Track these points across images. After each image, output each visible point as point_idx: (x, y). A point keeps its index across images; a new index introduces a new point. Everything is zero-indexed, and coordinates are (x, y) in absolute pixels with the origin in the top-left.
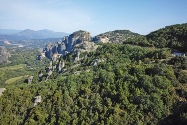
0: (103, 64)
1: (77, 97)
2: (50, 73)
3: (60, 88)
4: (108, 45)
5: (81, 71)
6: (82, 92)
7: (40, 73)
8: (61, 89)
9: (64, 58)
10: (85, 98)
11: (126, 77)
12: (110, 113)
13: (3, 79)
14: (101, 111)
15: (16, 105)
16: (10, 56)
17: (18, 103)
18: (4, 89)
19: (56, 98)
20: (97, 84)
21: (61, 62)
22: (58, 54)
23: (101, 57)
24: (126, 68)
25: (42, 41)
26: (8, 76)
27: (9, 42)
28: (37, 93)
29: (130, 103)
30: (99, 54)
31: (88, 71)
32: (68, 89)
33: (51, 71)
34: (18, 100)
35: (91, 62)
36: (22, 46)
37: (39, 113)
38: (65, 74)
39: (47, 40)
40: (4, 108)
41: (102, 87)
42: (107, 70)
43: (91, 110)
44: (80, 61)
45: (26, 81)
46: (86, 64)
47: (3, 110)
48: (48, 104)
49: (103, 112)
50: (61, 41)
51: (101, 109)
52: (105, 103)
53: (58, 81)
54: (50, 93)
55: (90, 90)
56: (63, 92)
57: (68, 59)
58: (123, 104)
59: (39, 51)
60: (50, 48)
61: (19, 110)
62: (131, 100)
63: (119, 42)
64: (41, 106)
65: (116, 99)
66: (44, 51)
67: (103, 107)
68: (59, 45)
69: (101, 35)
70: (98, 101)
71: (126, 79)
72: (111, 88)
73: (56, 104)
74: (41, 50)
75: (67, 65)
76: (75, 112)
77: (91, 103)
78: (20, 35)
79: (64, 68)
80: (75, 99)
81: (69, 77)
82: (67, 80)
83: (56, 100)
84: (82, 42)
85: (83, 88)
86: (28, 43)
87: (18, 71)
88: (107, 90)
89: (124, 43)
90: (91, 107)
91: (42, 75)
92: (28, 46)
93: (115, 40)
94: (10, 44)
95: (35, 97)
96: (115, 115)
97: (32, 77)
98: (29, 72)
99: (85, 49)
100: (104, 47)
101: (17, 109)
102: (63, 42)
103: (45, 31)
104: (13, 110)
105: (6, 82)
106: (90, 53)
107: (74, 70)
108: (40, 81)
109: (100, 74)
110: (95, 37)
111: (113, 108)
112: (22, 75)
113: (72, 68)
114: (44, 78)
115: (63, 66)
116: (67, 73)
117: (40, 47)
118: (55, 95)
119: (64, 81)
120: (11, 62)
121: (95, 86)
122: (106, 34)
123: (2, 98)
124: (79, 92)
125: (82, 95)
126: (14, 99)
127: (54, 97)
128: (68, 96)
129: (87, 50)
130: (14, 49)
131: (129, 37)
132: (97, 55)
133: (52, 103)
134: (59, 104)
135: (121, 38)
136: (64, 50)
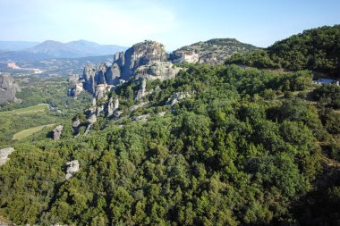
0: (188, 102)
1: (143, 161)
2: (93, 120)
3: (112, 145)
4: (197, 68)
5: (148, 115)
6: (151, 153)
7: (74, 119)
8: (114, 148)
9: (118, 91)
10: (158, 162)
11: (230, 125)
12: (203, 190)
13: (8, 131)
14: (186, 186)
15: (33, 178)
16: (19, 90)
17: (38, 175)
18: (11, 150)
19: (106, 165)
20: (178, 137)
21: (111, 100)
22: (106, 85)
23: (184, 90)
24: (230, 108)
25: (76, 62)
26: (19, 125)
27: (17, 64)
28: (71, 155)
29: (239, 171)
30: (181, 84)
31: (162, 114)
32: (127, 148)
33: (94, 116)
34: (37, 169)
35: (166, 99)
36: (40, 72)
37: (75, 190)
38: (121, 120)
39: (85, 59)
40: (13, 183)
41: (187, 143)
42: (197, 113)
43: (169, 184)
44: (146, 96)
45: (51, 135)
46: (157, 102)
47: (12, 187)
48: (90, 174)
49: (190, 187)
50: (112, 60)
51: (186, 182)
52: (193, 172)
53: (109, 134)
54: (94, 156)
55: (166, 149)
56: (118, 153)
57: (124, 95)
58: (226, 172)
59: (71, 79)
60: (91, 74)
61: (39, 187)
62: (240, 165)
63: (217, 61)
64: (79, 178)
65: (214, 165)
66: (80, 79)
67: (191, 179)
68: (109, 69)
69: (184, 49)
70: (181, 169)
71: (230, 128)
72: (205, 145)
73: (106, 174)
74: (75, 78)
75: (124, 104)
76: (140, 189)
77: (169, 173)
78: (34, 52)
79: (119, 109)
80: (140, 165)
81: (128, 126)
82: (124, 131)
83: (105, 168)
84: (150, 62)
85: (153, 146)
86: (52, 65)
87: (34, 117)
88: (197, 148)
89: (227, 63)
90: (169, 179)
91: (78, 123)
92: (51, 72)
93: (211, 57)
94: (17, 68)
95: (68, 163)
96: (211, 192)
97: (60, 128)
98: (54, 119)
99: (156, 75)
100: (191, 70)
101: (35, 185)
102: (114, 62)
103: (82, 43)
104: (29, 186)
105: (14, 137)
106: (165, 82)
107: (137, 113)
108: (75, 134)
109: (184, 120)
110: (174, 52)
111: (208, 180)
112: (43, 124)
113: (132, 110)
114: (82, 128)
115: (117, 107)
116: (125, 118)
117: (75, 72)
118: (103, 158)
119: (119, 134)
120: (21, 101)
121: (175, 141)
122: (195, 47)
123: (8, 166)
124: (146, 153)
125: (152, 158)
126: (30, 167)
127: (101, 162)
128: (127, 161)
129: (159, 77)
130: (26, 77)
131: (236, 52)
132: (178, 85)
133: (99, 172)
134: (111, 174)
135: (221, 54)
136: (117, 78)
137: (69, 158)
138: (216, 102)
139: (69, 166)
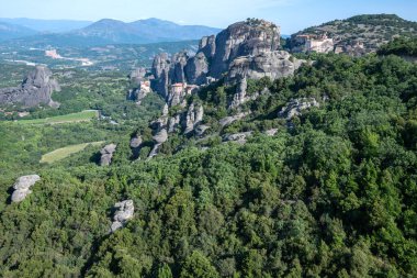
0: (315, 114)
1: (237, 208)
2: (163, 137)
3: (188, 180)
4: (330, 60)
5: (249, 133)
6: (251, 196)
7: (134, 136)
8: (191, 183)
9: (202, 94)
10: (261, 212)
11: (387, 155)
12: (340, 267)
13: (36, 149)
14: (310, 257)
15: (63, 225)
16: (58, 90)
17: (70, 220)
18: (35, 178)
19: (176, 210)
20: (297, 172)
21: (192, 107)
22: (186, 85)
23: (308, 94)
24: (387, 127)
25: (143, 49)
26: (52, 140)
27: (58, 52)
28: (123, 191)
29: (407, 237)
30: (303, 86)
31: (271, 132)
32: (212, 186)
33: (164, 132)
34: (70, 211)
35: (279, 108)
36: (90, 63)
37: (125, 250)
38: (205, 140)
39: (157, 45)
40: (31, 231)
41: (312, 182)
42: (329, 132)
43: (279, 252)
44: (247, 103)
45: (97, 158)
46: (265, 114)
47: (29, 236)
48: (150, 224)
49: (317, 260)
50: (196, 48)
51: (310, 250)
52: (323, 234)
53: (184, 161)
54: (159, 195)
55: (276, 191)
56: (196, 194)
57: (212, 100)
58: (381, 238)
59: (133, 75)
60: (163, 68)
61: (70, 240)
62: (409, 227)
63: (364, 48)
64: (133, 230)
65: (360, 223)
66: (147, 75)
67: (318, 245)
68: (190, 61)
69: (310, 31)
70: (301, 226)
71: (388, 161)
72: (342, 187)
73: (175, 227)
74: (138, 74)
75: (211, 114)
76: (230, 256)
77: (280, 232)
78: (85, 34)
79: (203, 122)
80: (232, 215)
81: (215, 149)
82: (209, 157)
83: (174, 216)
84: (255, 50)
85: (254, 183)
86: (107, 54)
87: (76, 129)
88: (328, 192)
89: (381, 52)
90: (280, 243)
91: (139, 141)
93: (354, 43)
94: (59, 57)
95: (117, 205)
96: (355, 272)
97: (111, 147)
98: (104, 133)
99: (262, 71)
100: (319, 64)
101: (64, 237)
102: (200, 50)
103: (153, 22)
104: (55, 238)
105: (44, 159)
106: (277, 82)
107: (231, 129)
108: (134, 158)
109: (307, 143)
110: (294, 36)
111: (348, 250)
112: (86, 141)
113: (224, 124)
114: (145, 149)
115: (200, 118)
116: (213, 137)
117: (140, 65)
118: (172, 199)
119: (201, 162)
120: (58, 104)
121: (291, 177)
122: (326, 28)
123: (27, 204)
124: (243, 196)
125: (251, 204)
126: (60, 207)
127: (169, 206)
128: (210, 206)
129: (268, 74)
130: (69, 70)
131: (398, 36)
132: (297, 87)
133: (164, 223)
134: (184, 227)
135: (373, 38)
136: (203, 73)
137: (119, 196)
138: (362, 116)
139: (118, 209)
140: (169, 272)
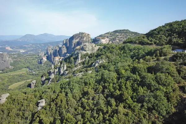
0: (104, 65)
1: (81, 98)
2: (52, 76)
3: (63, 90)
4: (108, 46)
5: (82, 73)
6: (85, 94)
7: (42, 77)
8: (64, 92)
9: (65, 60)
10: (88, 99)
12: (114, 113)
13: (6, 84)
14: (105, 111)
15: (20, 110)
16: (12, 62)
17: (23, 108)
18: (8, 94)
19: (60, 101)
21: (62, 65)
22: (59, 57)
23: (102, 58)
24: (127, 68)
25: (43, 45)
26: (12, 81)
27: (11, 48)
28: (41, 96)
29: (134, 102)
30: (100, 55)
31: (90, 72)
32: (71, 92)
33: (53, 74)
34: (22, 105)
35: (92, 63)
36: (23, 51)
37: (43, 116)
38: (68, 76)
39: (48, 43)
40: (9, 113)
41: (104, 87)
42: (109, 71)
43: (95, 111)
44: (81, 63)
45: (29, 86)
46: (87, 66)
47: (8, 115)
48: (51, 107)
49: (107, 112)
51: (105, 109)
52: (108, 104)
53: (61, 84)
54: (54, 96)
55: (93, 92)
56: (66, 95)
57: (69, 62)
58: (126, 103)
59: (40, 55)
60: (51, 51)
61: (23, 115)
62: (135, 99)
63: (119, 42)
64: (45, 109)
65: (120, 99)
66: (45, 54)
67: (107, 107)
68: (60, 48)
69: (100, 36)
70: (102, 102)
71: (128, 78)
72: (114, 88)
73: (60, 107)
74: (42, 54)
75: (69, 67)
76: (79, 114)
77: (95, 105)
78: (20, 41)
79: (66, 70)
80: (79, 101)
81: (72, 79)
82: (70, 82)
83: (59, 103)
84: (83, 44)
85: (86, 89)
86: (29, 47)
87: (20, 76)
88: (110, 90)
89: (124, 43)
90: (95, 108)
91: (44, 78)
92: (29, 51)
93: (115, 40)
95: (39, 101)
96: (119, 114)
97: (34, 81)
98: (31, 77)
99: (86, 51)
100: (104, 48)
101: (21, 114)
102: (63, 44)
105: (10, 88)
106: (91, 54)
107: (76, 72)
108: (43, 84)
109: (102, 75)
110: (95, 38)
111: (116, 108)
112: (25, 80)
113: (74, 70)
114: (47, 81)
115: (65, 69)
116: (70, 75)
117: (42, 51)
118: (58, 97)
119: (67, 84)
120: (13, 67)
121: (98, 87)
122: (106, 35)
123: (6, 104)
124: (82, 94)
125: (85, 97)
126: (18, 104)
127: (57, 100)
128: (71, 99)
129: (88, 52)
130: (16, 54)
131: (129, 37)
132: (98, 56)
133: (56, 106)
134: (63, 106)
135: (121, 38)
136: (65, 53)
137: (39, 98)
138: (119, 64)
139: (40, 102)
140: (60, 122)
